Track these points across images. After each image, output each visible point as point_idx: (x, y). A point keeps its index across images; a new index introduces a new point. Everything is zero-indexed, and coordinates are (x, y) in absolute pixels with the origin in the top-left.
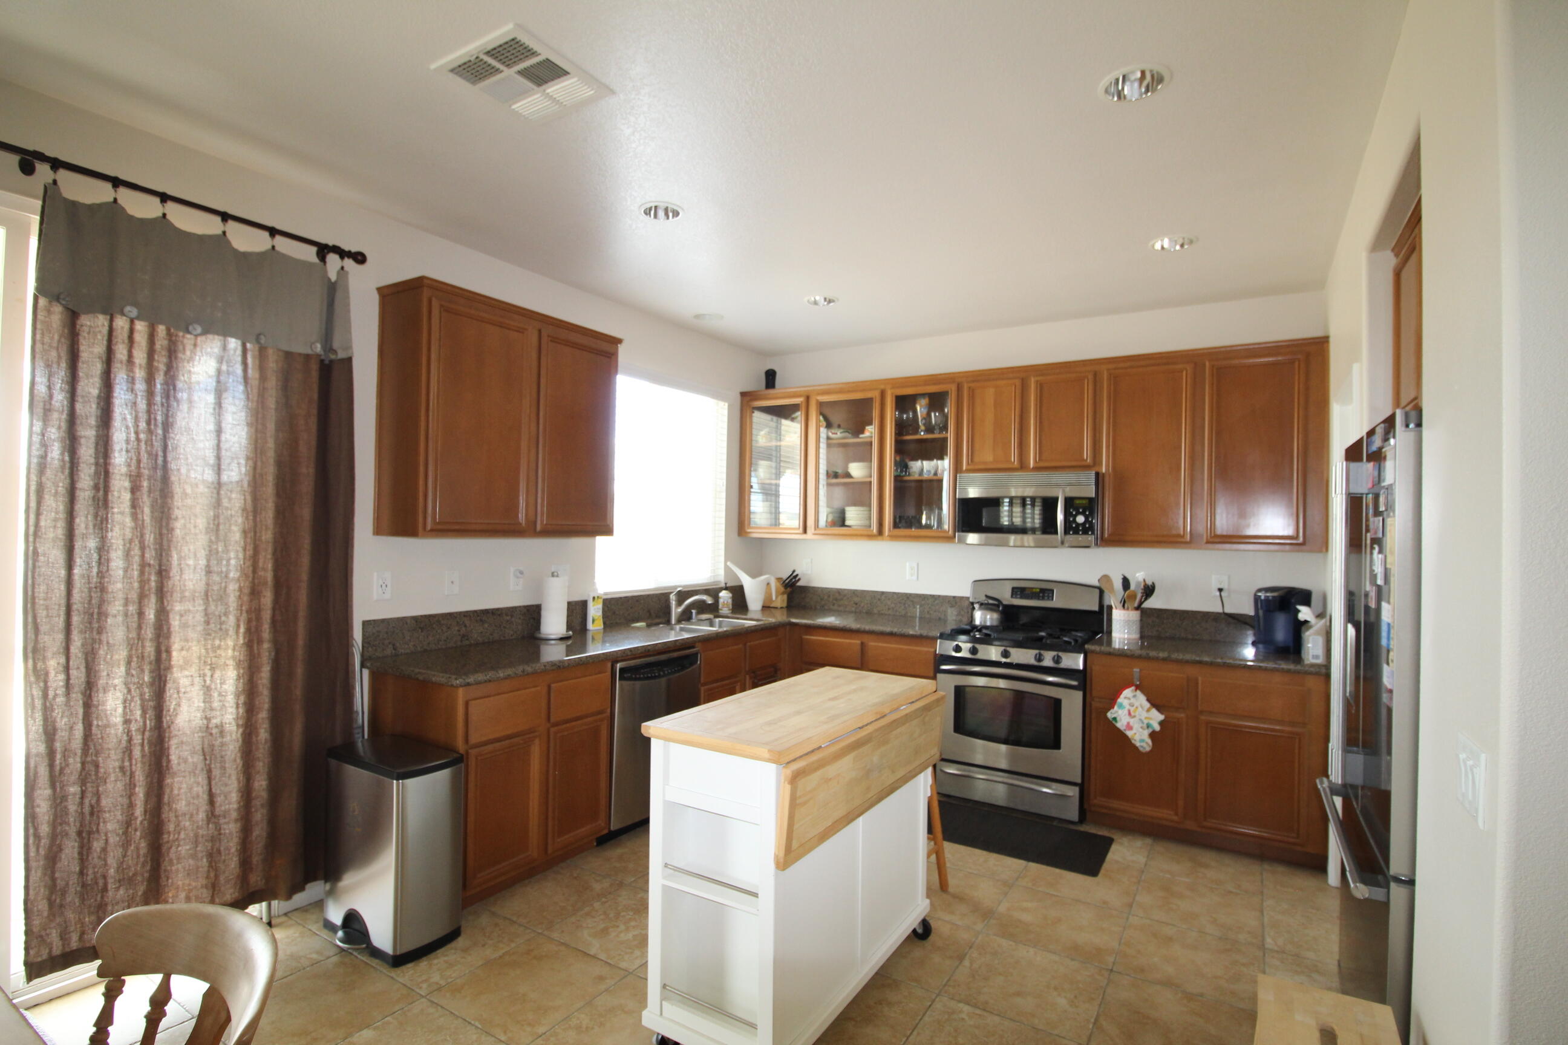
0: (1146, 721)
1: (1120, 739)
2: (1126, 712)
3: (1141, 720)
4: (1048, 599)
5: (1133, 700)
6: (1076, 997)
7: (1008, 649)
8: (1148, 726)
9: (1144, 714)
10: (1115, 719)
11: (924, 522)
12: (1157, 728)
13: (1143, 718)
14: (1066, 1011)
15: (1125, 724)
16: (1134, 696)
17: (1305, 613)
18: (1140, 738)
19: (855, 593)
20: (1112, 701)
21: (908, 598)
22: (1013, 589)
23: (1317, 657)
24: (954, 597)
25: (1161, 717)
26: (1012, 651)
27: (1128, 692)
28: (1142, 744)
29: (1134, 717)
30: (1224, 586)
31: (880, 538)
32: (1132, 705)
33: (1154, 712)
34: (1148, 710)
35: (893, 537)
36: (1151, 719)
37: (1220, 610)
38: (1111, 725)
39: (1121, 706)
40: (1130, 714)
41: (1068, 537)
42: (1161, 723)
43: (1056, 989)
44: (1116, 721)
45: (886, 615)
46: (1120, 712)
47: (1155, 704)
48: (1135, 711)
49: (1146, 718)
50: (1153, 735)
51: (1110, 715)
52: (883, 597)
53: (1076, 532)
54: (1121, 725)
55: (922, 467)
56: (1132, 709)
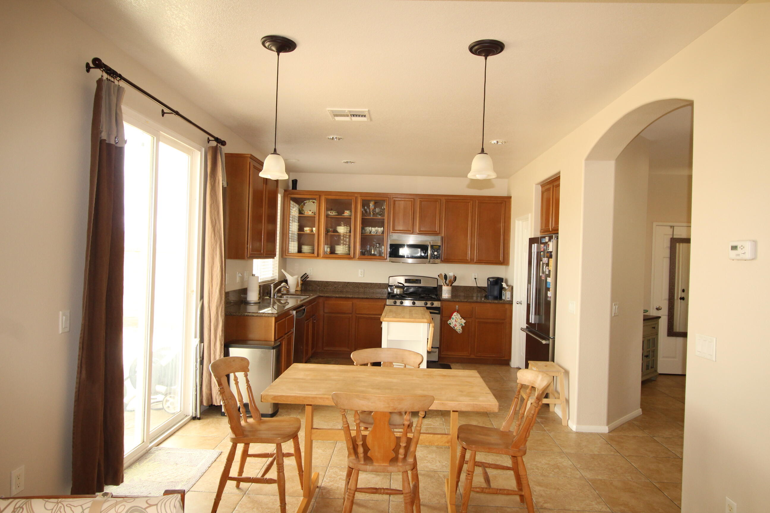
0: (460, 323)
1: (452, 330)
2: (454, 320)
3: (459, 323)
4: (419, 283)
5: (456, 316)
7: (414, 301)
8: (461, 324)
9: (460, 321)
10: (450, 323)
11: (373, 252)
12: (464, 325)
13: (459, 322)
15: (454, 324)
16: (457, 315)
17: (504, 285)
18: (459, 329)
19: (335, 283)
20: (450, 317)
21: (360, 284)
22: (406, 280)
23: (508, 298)
24: (380, 284)
25: (465, 321)
26: (416, 302)
27: (455, 314)
28: (459, 331)
29: (457, 322)
30: (476, 277)
32: (456, 318)
33: (463, 320)
34: (461, 320)
35: (359, 259)
36: (462, 322)
37: (476, 286)
38: (449, 325)
39: (453, 319)
40: (456, 321)
41: (431, 260)
42: (465, 323)
44: (451, 324)
45: (350, 292)
46: (453, 321)
47: (463, 317)
48: (457, 320)
49: (460, 322)
50: (463, 327)
51: (448, 322)
52: (348, 285)
53: (434, 258)
54: (452, 325)
55: (374, 230)
56: (456, 319)
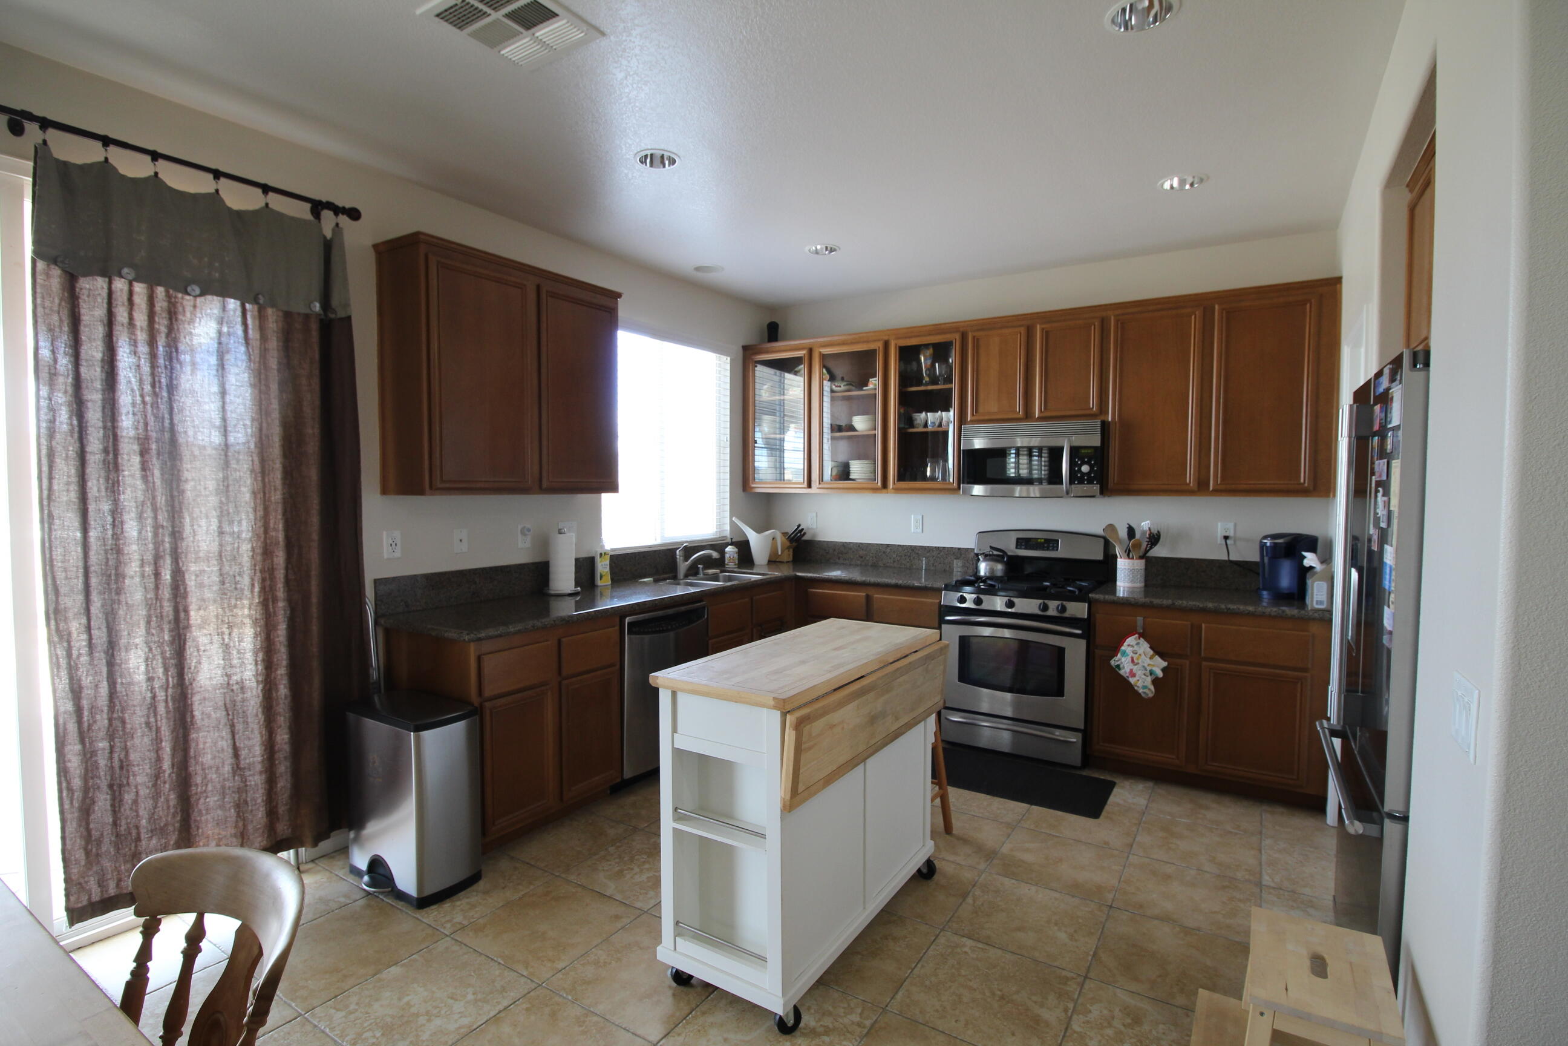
0: (1149, 668)
1: (1124, 685)
2: (1129, 659)
3: (1144, 666)
4: (1053, 550)
5: (1136, 648)
6: (1075, 931)
7: (1012, 599)
8: (1151, 673)
9: (1148, 661)
10: (1118, 666)
11: (928, 474)
12: (1160, 674)
13: (1146, 665)
14: (1065, 945)
15: (1128, 670)
16: (1138, 644)
17: (1310, 559)
18: (1143, 683)
19: (860, 546)
20: (1115, 649)
21: (913, 550)
22: (1018, 539)
23: (1320, 602)
24: (959, 549)
25: (1165, 664)
26: (1016, 600)
27: (1131, 640)
28: (1145, 691)
29: (1138, 664)
30: (1231, 533)
31: (885, 491)
32: (1135, 653)
33: (1157, 659)
34: (1151, 658)
35: (897, 490)
36: (1153, 666)
37: (1227, 559)
38: (1115, 672)
39: (1124, 654)
40: (1133, 661)
41: (1073, 486)
42: (1164, 670)
43: (1056, 924)
44: (1120, 669)
45: (891, 567)
46: (1123, 659)
47: (1158, 651)
48: (1138, 659)
49: (1149, 665)
50: (1156, 681)
51: (1113, 663)
52: (888, 550)
53: (1081, 482)
54: (1124, 672)
55: (930, 418)
56: (1135, 656)
